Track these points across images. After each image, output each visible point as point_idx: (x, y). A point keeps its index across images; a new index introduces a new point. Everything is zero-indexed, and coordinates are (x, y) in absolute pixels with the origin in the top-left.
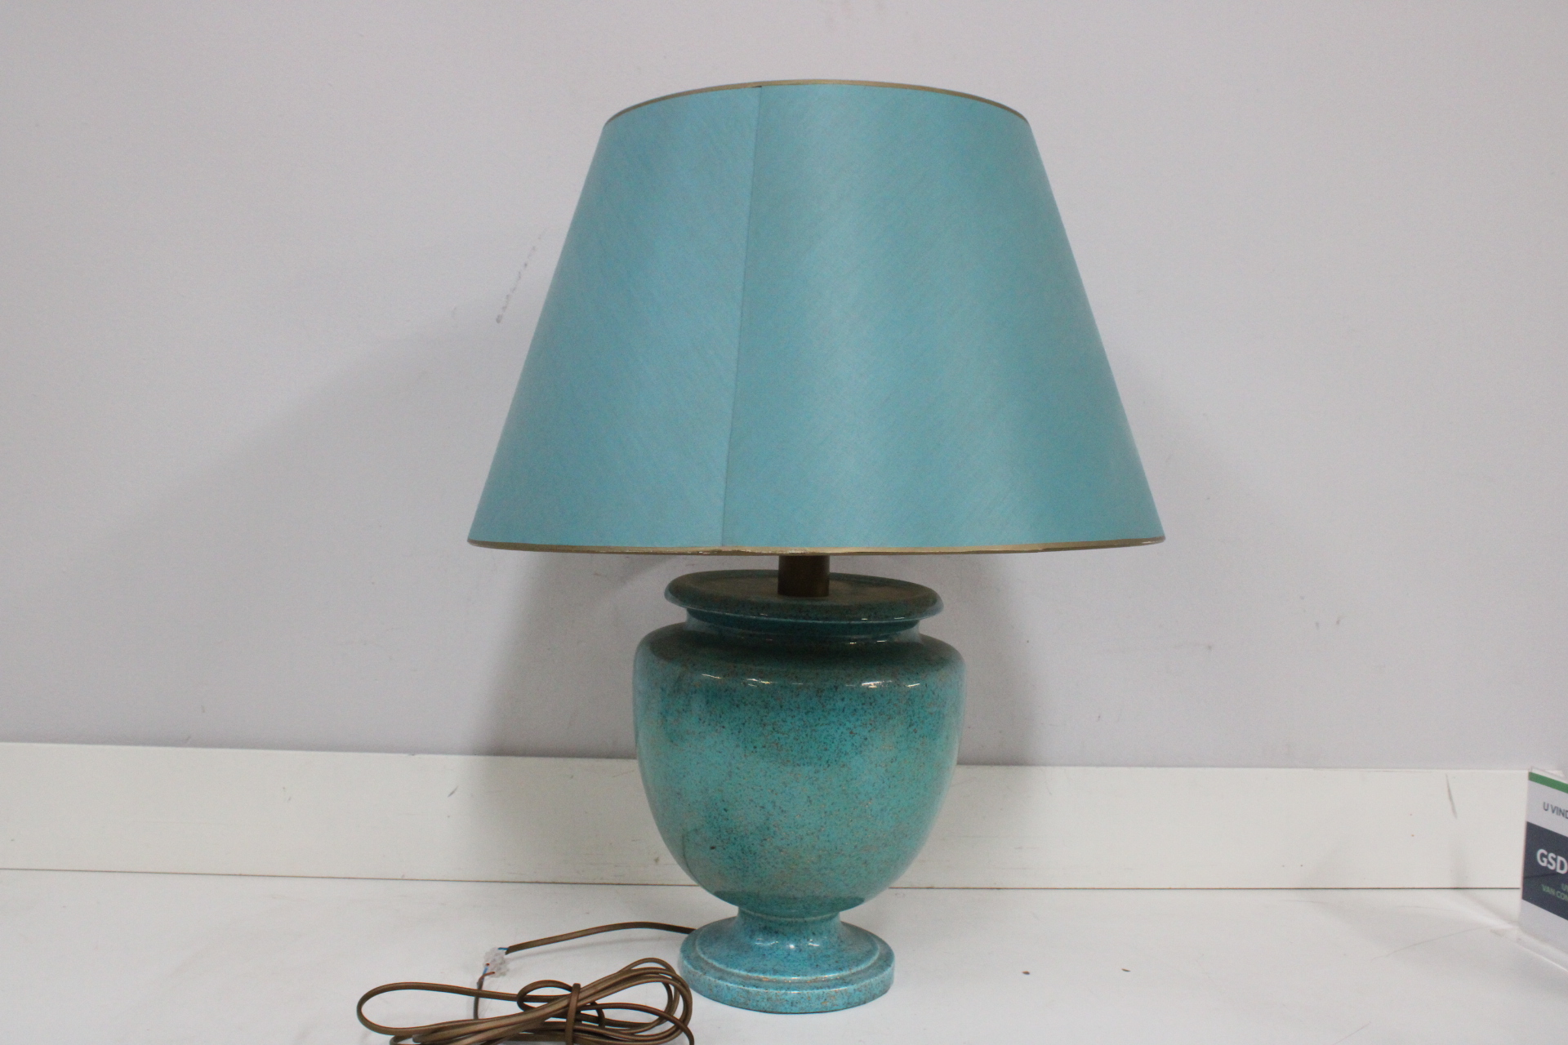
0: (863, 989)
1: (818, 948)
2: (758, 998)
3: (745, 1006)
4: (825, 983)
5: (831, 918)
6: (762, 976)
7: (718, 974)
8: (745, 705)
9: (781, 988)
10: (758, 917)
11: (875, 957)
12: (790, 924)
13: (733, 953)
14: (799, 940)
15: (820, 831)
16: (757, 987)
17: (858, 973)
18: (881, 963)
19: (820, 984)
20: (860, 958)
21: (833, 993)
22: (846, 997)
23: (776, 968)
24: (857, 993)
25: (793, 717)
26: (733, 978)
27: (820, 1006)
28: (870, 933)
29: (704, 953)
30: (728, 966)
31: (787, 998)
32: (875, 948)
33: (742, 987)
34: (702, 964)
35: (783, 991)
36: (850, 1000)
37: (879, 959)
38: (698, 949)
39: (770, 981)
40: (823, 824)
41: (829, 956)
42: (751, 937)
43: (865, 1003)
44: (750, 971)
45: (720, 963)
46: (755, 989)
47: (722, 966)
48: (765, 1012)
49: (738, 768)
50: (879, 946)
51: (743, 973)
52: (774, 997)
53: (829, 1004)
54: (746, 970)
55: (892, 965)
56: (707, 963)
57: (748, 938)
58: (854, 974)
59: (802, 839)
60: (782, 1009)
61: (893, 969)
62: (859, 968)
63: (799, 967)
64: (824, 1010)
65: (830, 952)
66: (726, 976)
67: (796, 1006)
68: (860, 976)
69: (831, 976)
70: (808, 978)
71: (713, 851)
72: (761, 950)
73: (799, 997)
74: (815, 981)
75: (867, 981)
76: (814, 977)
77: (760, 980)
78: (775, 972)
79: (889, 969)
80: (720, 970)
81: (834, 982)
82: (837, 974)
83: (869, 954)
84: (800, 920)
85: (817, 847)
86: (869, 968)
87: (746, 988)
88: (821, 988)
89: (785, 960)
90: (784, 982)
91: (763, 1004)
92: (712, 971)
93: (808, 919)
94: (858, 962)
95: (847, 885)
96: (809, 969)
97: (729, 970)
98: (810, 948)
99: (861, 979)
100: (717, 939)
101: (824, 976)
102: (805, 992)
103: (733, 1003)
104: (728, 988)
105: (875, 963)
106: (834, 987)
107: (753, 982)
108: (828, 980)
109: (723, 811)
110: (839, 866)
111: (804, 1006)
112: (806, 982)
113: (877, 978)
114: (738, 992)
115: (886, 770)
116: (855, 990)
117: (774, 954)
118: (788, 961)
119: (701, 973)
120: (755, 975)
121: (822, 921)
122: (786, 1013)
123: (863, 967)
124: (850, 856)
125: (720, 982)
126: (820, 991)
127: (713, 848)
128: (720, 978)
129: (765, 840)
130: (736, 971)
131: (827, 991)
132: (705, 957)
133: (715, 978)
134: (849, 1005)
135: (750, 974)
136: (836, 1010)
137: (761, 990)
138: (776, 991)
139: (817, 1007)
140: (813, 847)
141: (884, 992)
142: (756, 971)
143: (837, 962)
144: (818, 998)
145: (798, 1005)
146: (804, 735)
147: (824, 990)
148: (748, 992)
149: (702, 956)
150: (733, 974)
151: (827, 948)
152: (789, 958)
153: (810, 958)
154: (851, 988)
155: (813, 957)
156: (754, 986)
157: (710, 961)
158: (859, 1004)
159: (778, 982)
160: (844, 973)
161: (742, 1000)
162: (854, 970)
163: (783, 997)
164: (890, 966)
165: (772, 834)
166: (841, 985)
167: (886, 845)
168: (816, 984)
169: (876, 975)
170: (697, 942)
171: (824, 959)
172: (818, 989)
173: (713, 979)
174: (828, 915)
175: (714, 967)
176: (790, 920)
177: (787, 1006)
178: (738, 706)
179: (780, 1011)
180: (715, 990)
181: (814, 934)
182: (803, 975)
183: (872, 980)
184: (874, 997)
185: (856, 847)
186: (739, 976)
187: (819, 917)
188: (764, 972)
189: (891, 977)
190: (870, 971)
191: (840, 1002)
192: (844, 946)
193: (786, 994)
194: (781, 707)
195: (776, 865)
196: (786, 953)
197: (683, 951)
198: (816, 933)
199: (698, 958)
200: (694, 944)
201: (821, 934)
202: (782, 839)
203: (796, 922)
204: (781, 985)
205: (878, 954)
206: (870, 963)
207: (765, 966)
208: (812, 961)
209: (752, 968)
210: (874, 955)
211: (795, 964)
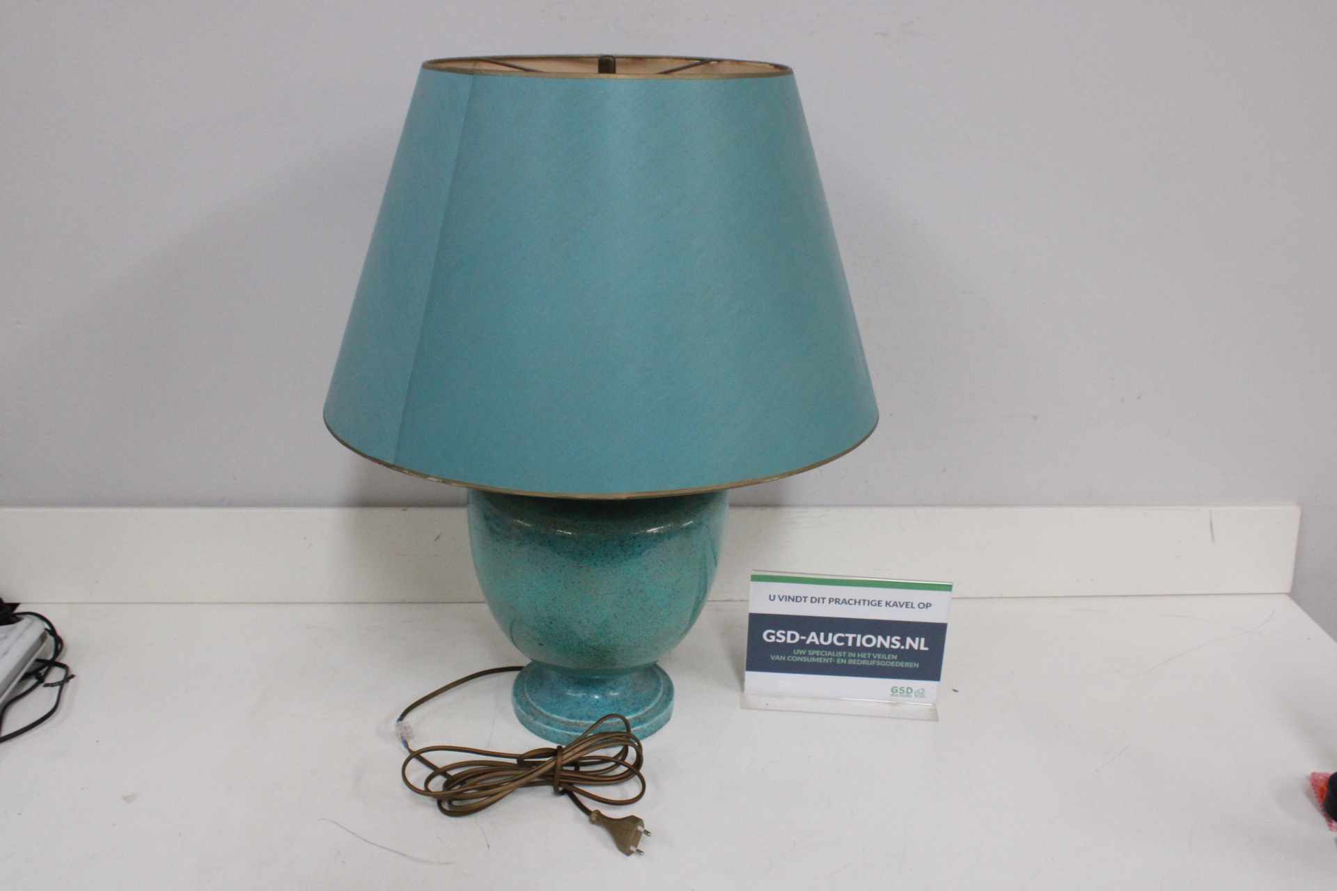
1: (619, 695)
6: (578, 721)
7: (546, 721)
8: (564, 552)
10: (573, 676)
11: (660, 694)
13: (555, 700)
14: (605, 690)
17: (649, 711)
23: (589, 714)
25: (602, 561)
26: (557, 724)
30: (552, 713)
32: (659, 682)
33: (565, 731)
37: (663, 694)
38: (527, 694)
43: (655, 732)
45: (547, 710)
47: (548, 713)
49: (560, 597)
50: (662, 681)
51: (565, 719)
54: (567, 717)
56: (536, 709)
57: (565, 688)
58: (647, 712)
59: (609, 641)
62: (650, 707)
65: (628, 696)
66: (552, 722)
68: (650, 714)
75: (656, 718)
77: (578, 725)
80: (547, 716)
82: (634, 715)
83: (657, 690)
86: (657, 704)
87: (568, 733)
92: (541, 716)
94: (648, 701)
97: (552, 716)
98: (610, 697)
99: (652, 717)
100: (541, 685)
104: (555, 732)
105: (660, 700)
107: (573, 727)
109: (549, 624)
113: (663, 713)
114: (562, 735)
115: (673, 589)
116: (648, 727)
117: (587, 702)
118: (598, 707)
119: (532, 719)
120: (574, 721)
121: (622, 675)
123: (652, 705)
125: (548, 727)
128: (548, 724)
130: (559, 718)
132: (534, 704)
133: (544, 723)
135: (571, 720)
141: (669, 719)
142: (574, 718)
143: (633, 704)
146: (611, 573)
149: (531, 702)
150: (556, 720)
151: (623, 695)
152: (598, 704)
153: (613, 704)
154: (645, 725)
155: (616, 702)
156: (574, 731)
157: (538, 707)
158: (651, 734)
160: (640, 713)
162: (647, 709)
166: (638, 725)
169: (662, 710)
170: (525, 689)
171: (624, 702)
173: (542, 725)
175: (542, 713)
178: (559, 554)
180: (544, 733)
186: (563, 722)
188: (581, 718)
189: (672, 708)
190: (658, 707)
194: (593, 554)
196: (595, 701)
197: (516, 695)
198: (617, 683)
199: (528, 703)
200: (523, 688)
201: (620, 683)
203: (602, 678)
205: (662, 689)
206: (656, 700)
207: (581, 712)
208: (616, 705)
209: (571, 715)
210: (659, 691)
211: (604, 709)
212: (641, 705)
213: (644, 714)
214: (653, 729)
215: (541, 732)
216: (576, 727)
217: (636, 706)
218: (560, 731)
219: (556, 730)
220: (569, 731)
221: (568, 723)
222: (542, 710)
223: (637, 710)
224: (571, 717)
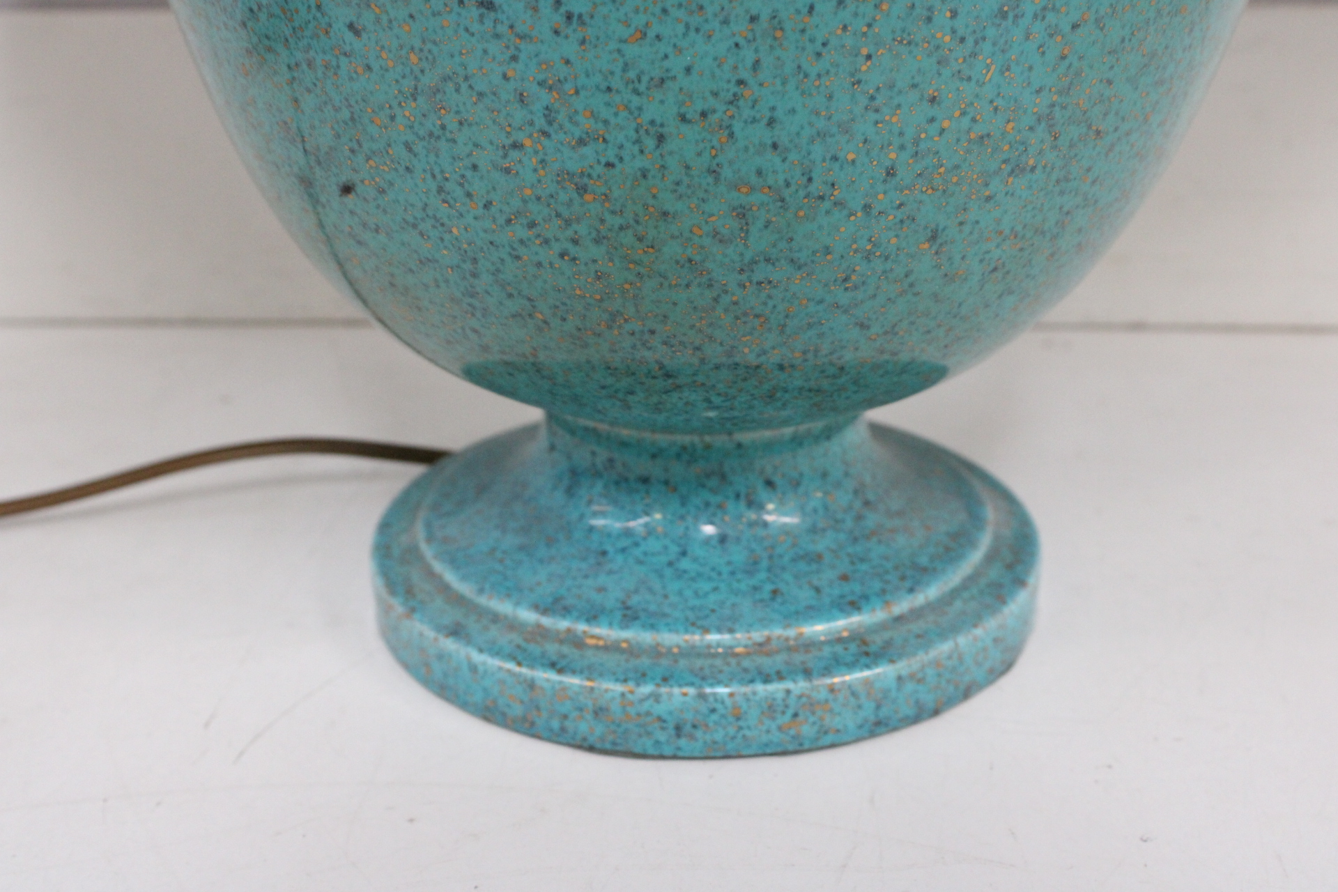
0: (930, 672)
1: (786, 531)
2: (566, 707)
3: (526, 726)
4: (798, 658)
5: (828, 433)
6: (581, 627)
7: (451, 615)
9: (642, 677)
10: (586, 429)
11: (976, 557)
12: (686, 454)
13: (510, 541)
14: (720, 507)
15: (734, 101)
16: (560, 671)
17: (916, 614)
18: (994, 573)
19: (779, 660)
20: (924, 560)
21: (823, 695)
22: (869, 706)
23: (635, 600)
24: (909, 687)
26: (494, 632)
27: (776, 736)
28: (972, 468)
29: (430, 539)
30: (481, 591)
31: (660, 709)
32: (976, 520)
33: (511, 666)
34: (416, 577)
35: (647, 689)
36: (884, 712)
37: (990, 558)
38: (420, 521)
39: (611, 648)
40: (745, 74)
41: (819, 558)
42: (570, 492)
43: (936, 712)
44: (545, 611)
45: (464, 578)
46: (553, 676)
47: (465, 588)
48: (591, 749)
50: (990, 513)
51: (528, 616)
52: (615, 707)
53: (807, 730)
54: (536, 607)
55: (1031, 581)
56: (431, 574)
57: (559, 496)
58: (899, 619)
59: (661, 138)
60: (648, 745)
61: (1033, 595)
62: (920, 599)
63: (713, 598)
64: (791, 748)
65: (822, 544)
66: (472, 625)
67: (692, 737)
68: (916, 627)
69: (818, 629)
70: (739, 639)
71: (350, 199)
72: (595, 537)
73: (704, 708)
74: (762, 648)
75: (945, 647)
76: (758, 636)
77: (578, 642)
78: (630, 616)
79: (1022, 596)
80: (458, 600)
81: (827, 651)
82: (842, 624)
83: (958, 543)
84: (720, 441)
85: (727, 173)
86: (954, 594)
87: (524, 670)
88: (780, 677)
89: (668, 572)
90: (657, 652)
91: (583, 727)
92: (439, 602)
93: (745, 437)
94: (915, 575)
95: (863, 326)
96: (746, 605)
97: (483, 600)
98: (761, 532)
99: (925, 641)
100: (482, 489)
101: (791, 633)
102: (722, 690)
103: (491, 713)
104: (474, 669)
105: (972, 577)
106: (827, 671)
107: (552, 649)
108: (809, 645)
109: (349, 36)
110: (827, 251)
111: (719, 736)
112: (730, 653)
113: (978, 632)
114: (502, 682)
117: (637, 552)
118: (681, 574)
120: (563, 624)
121: (797, 441)
122: (662, 757)
123: (932, 592)
124: (867, 208)
125: (450, 645)
126: (776, 688)
127: (347, 189)
128: (456, 631)
129: (516, 146)
130: (504, 607)
131: (799, 686)
132: (427, 551)
133: (439, 628)
134: (879, 727)
135: (546, 621)
136: (833, 746)
137: (574, 681)
138: (619, 688)
139: (765, 738)
140: (714, 172)
141: (1007, 666)
142: (566, 611)
143: (844, 578)
144: (770, 709)
145: (699, 734)
147: (789, 685)
148: (531, 685)
149: (423, 548)
150: (496, 618)
151: (813, 530)
152: (685, 564)
153: (752, 566)
154: (883, 672)
155: (765, 563)
156: (553, 665)
157: (438, 567)
158: (916, 719)
159: (632, 651)
160: (868, 617)
161: (517, 710)
162: (902, 605)
163: (646, 706)
164: (1020, 582)
165: (540, 122)
166: (852, 666)
167: (1018, 170)
168: (766, 663)
169: (977, 619)
171: (802, 566)
172: (767, 680)
173: (430, 634)
174: (818, 425)
175: (445, 588)
176: (686, 439)
177: (662, 737)
179: (638, 750)
180: (437, 668)
181: (770, 484)
182: (719, 630)
183: (962, 640)
184: (967, 693)
185: (891, 172)
186: (513, 625)
187: (788, 431)
188: (593, 617)
189: (1025, 623)
190: (958, 604)
191: (848, 720)
192: (872, 520)
193: (656, 698)
195: (573, 250)
196: (674, 549)
197: (385, 527)
198: (777, 480)
199: (411, 554)
200: (417, 506)
201: (796, 484)
202: (582, 142)
203: (708, 447)
204: (645, 661)
205: (985, 541)
206: (954, 577)
207: (601, 590)
208: (763, 575)
209: (557, 600)
210: (973, 544)
211: (705, 586)
212: (877, 585)
213: (883, 626)
214: (928, 699)
215: (427, 665)
216: (565, 649)
217: (857, 588)
218: (493, 662)
219: (478, 658)
220: (531, 667)
221: (540, 633)
222: (450, 577)
223: (854, 606)
224: (555, 606)
